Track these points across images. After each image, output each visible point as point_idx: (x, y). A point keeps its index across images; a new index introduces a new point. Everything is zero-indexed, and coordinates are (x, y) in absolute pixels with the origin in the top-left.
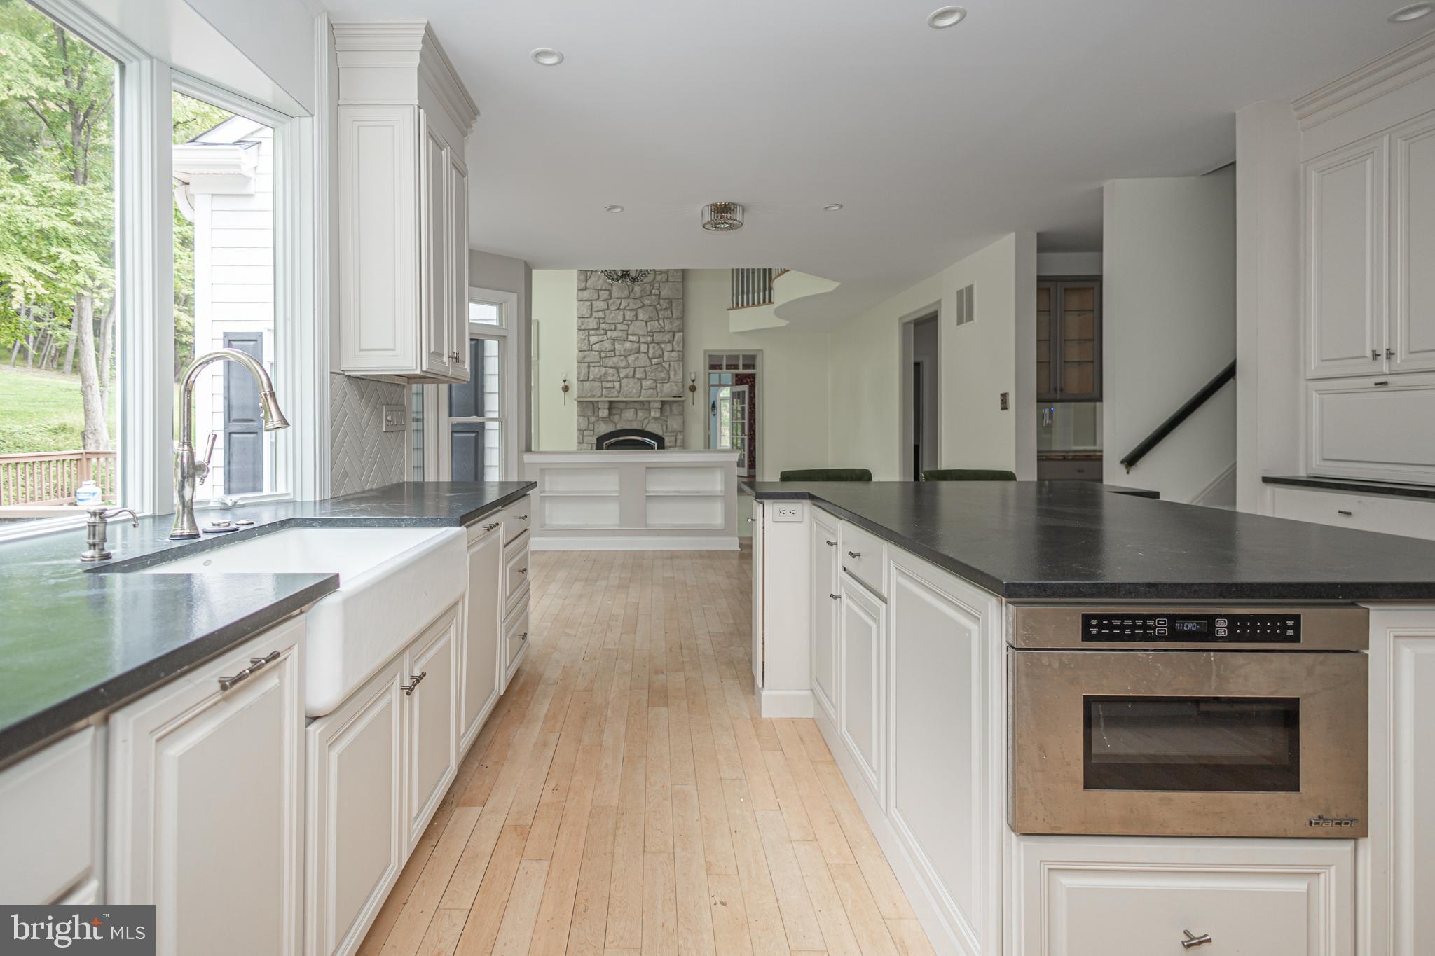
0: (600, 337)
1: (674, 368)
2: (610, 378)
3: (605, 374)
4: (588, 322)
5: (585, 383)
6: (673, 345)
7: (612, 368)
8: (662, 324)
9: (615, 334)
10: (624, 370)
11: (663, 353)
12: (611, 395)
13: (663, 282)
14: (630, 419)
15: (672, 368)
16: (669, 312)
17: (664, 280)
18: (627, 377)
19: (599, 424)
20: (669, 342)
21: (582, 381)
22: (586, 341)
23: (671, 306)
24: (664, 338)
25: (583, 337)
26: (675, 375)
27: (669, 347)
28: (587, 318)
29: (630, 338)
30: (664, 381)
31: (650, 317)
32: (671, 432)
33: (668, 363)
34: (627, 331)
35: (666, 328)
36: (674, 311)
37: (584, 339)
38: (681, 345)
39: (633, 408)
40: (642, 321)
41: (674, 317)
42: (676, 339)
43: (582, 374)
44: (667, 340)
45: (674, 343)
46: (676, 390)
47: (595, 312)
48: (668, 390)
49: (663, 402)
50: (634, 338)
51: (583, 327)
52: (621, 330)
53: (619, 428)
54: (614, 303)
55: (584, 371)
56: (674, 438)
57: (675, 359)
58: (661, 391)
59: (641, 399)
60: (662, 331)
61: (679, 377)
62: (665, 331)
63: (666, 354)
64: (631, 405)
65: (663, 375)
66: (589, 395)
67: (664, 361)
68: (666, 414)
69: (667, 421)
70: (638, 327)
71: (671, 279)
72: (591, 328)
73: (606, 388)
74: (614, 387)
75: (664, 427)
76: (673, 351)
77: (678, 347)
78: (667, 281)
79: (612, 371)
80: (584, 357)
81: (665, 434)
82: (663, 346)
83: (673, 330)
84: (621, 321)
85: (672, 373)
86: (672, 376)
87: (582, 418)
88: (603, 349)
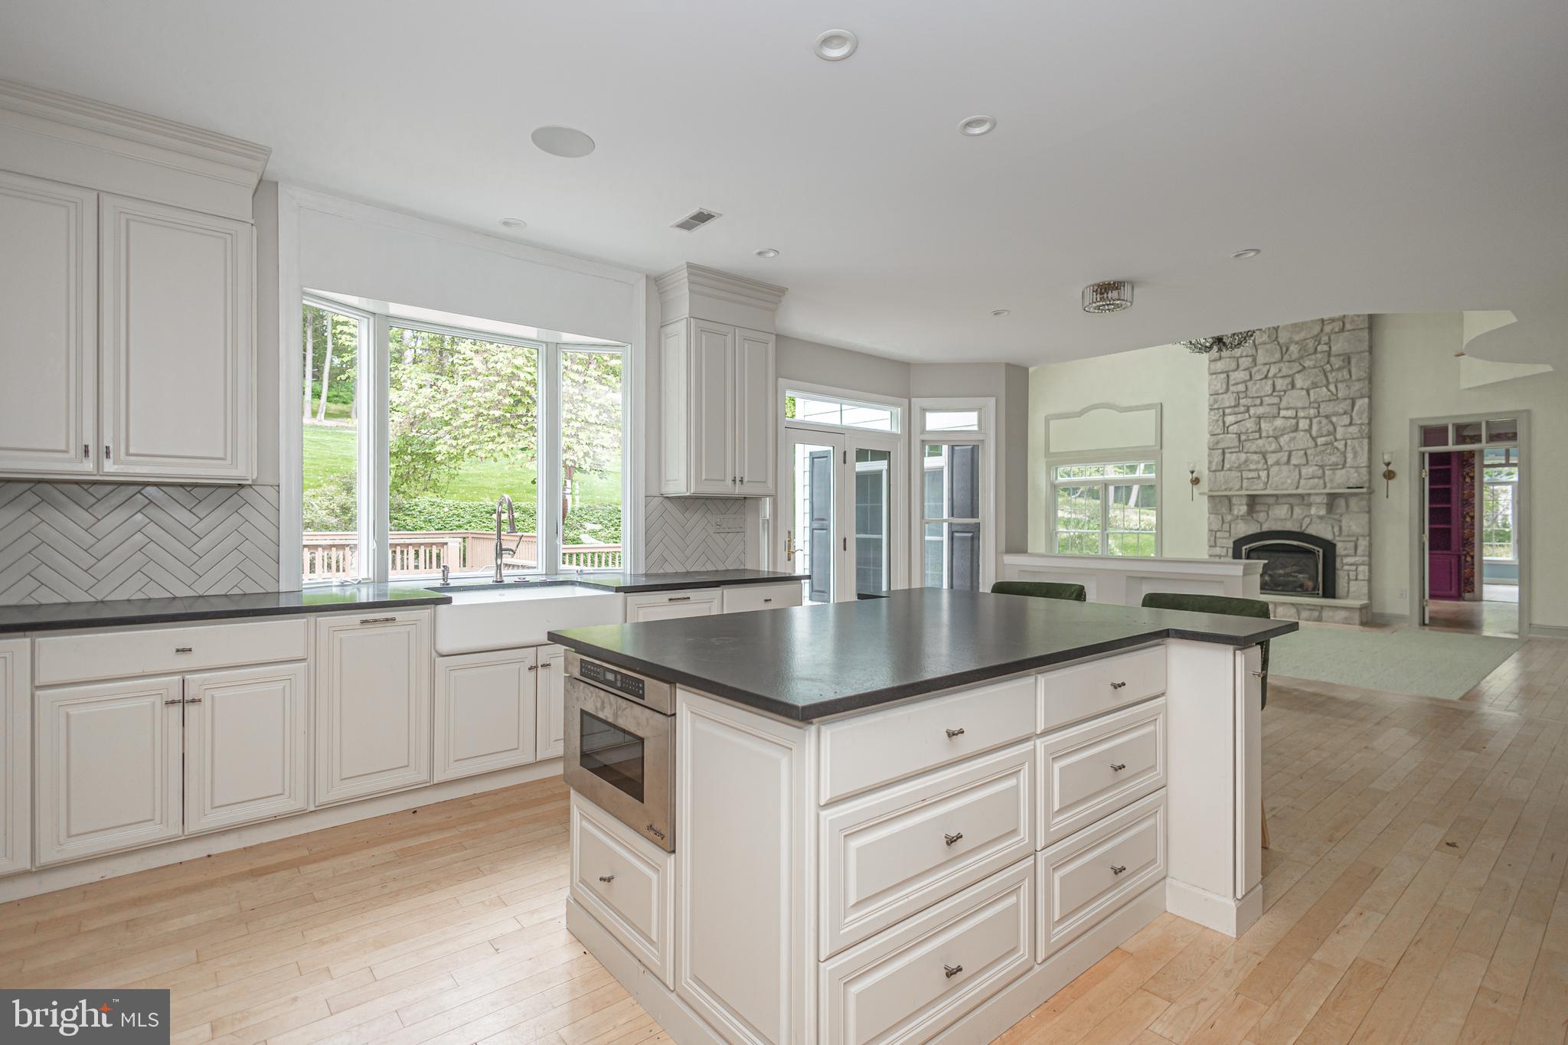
0: (1239, 416)
1: (1353, 448)
2: (1252, 467)
3: (1246, 461)
4: (1223, 399)
5: (1218, 473)
6: (1351, 417)
7: (1256, 453)
8: (1334, 390)
9: (1260, 410)
10: (1274, 455)
11: (1335, 429)
12: (1254, 487)
13: (1336, 333)
14: (1283, 517)
15: (1349, 448)
16: (1345, 373)
17: (1337, 330)
18: (1277, 463)
19: (1237, 524)
20: (1345, 413)
21: (1215, 471)
22: (1221, 423)
23: (1349, 363)
24: (1336, 409)
25: (1215, 418)
26: (1355, 456)
27: (1346, 420)
28: (1222, 394)
29: (1283, 413)
30: (1334, 467)
31: (1313, 383)
32: (1348, 536)
33: (1343, 442)
34: (1278, 404)
35: (1340, 395)
36: (1354, 370)
37: (1218, 421)
38: (1365, 415)
39: (1286, 504)
40: (1302, 389)
41: (1354, 378)
42: (1356, 408)
43: (1214, 463)
44: (1341, 411)
45: (1354, 414)
46: (1354, 478)
47: (1233, 385)
48: (1340, 480)
49: (1333, 497)
50: (1290, 413)
51: (1216, 406)
52: (1269, 405)
53: (1265, 528)
54: (1259, 371)
55: (1216, 460)
56: (1352, 544)
57: (1355, 436)
58: (1332, 481)
59: (1300, 491)
60: (1334, 398)
61: (1363, 459)
62: (1338, 398)
63: (1340, 431)
64: (1284, 500)
65: (1333, 459)
66: (1223, 488)
67: (1336, 440)
68: (1339, 511)
69: (1340, 521)
70: (1295, 398)
71: (1348, 326)
72: (1227, 405)
73: (1248, 479)
74: (1259, 477)
75: (1336, 529)
76: (1351, 424)
77: (1360, 419)
78: (1342, 330)
79: (1255, 457)
80: (1217, 443)
81: (1338, 538)
82: (1334, 419)
83: (1351, 396)
84: (1270, 392)
85: (1350, 456)
86: (1349, 460)
87: (1213, 516)
88: (1244, 431)
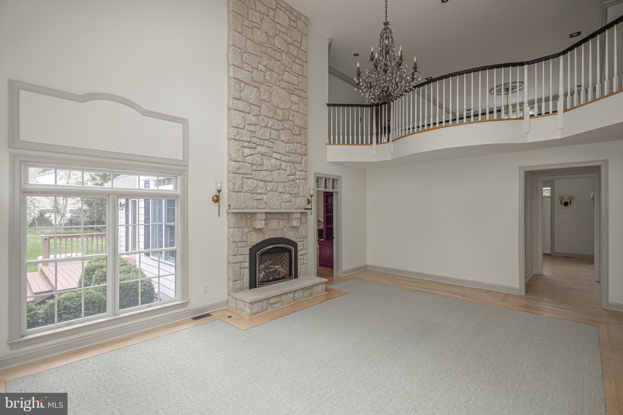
0: (252, 150)
2: (259, 191)
3: (256, 186)
4: (242, 133)
5: (239, 194)
6: (302, 166)
7: (261, 180)
8: (296, 147)
9: (263, 150)
10: (270, 184)
11: (296, 172)
12: (260, 207)
14: (275, 228)
16: (300, 138)
18: (272, 191)
19: (251, 235)
20: (300, 163)
21: (237, 192)
22: (241, 152)
23: (301, 133)
24: (297, 159)
25: (238, 147)
26: (303, 190)
27: (300, 167)
28: (241, 128)
29: (275, 155)
30: (296, 196)
32: (301, 238)
33: (299, 181)
34: (272, 148)
35: (298, 151)
36: (303, 138)
37: (239, 150)
38: (305, 166)
40: (283, 141)
41: (302, 142)
42: (303, 161)
43: (237, 185)
44: (298, 161)
45: (302, 164)
46: (303, 203)
47: (248, 124)
50: (277, 156)
51: (237, 138)
52: (267, 147)
53: (267, 237)
54: (263, 120)
55: (238, 183)
58: (295, 204)
59: (282, 211)
60: (296, 153)
63: (298, 174)
64: (275, 216)
66: (243, 206)
67: (296, 179)
69: (298, 229)
70: (279, 146)
72: (245, 139)
73: (257, 200)
74: (262, 200)
75: (297, 234)
76: (302, 170)
77: (304, 168)
79: (262, 184)
80: (239, 169)
81: (297, 240)
82: (296, 166)
83: (302, 153)
84: (268, 138)
85: (301, 189)
86: (301, 192)
87: (236, 229)
88: (255, 163)
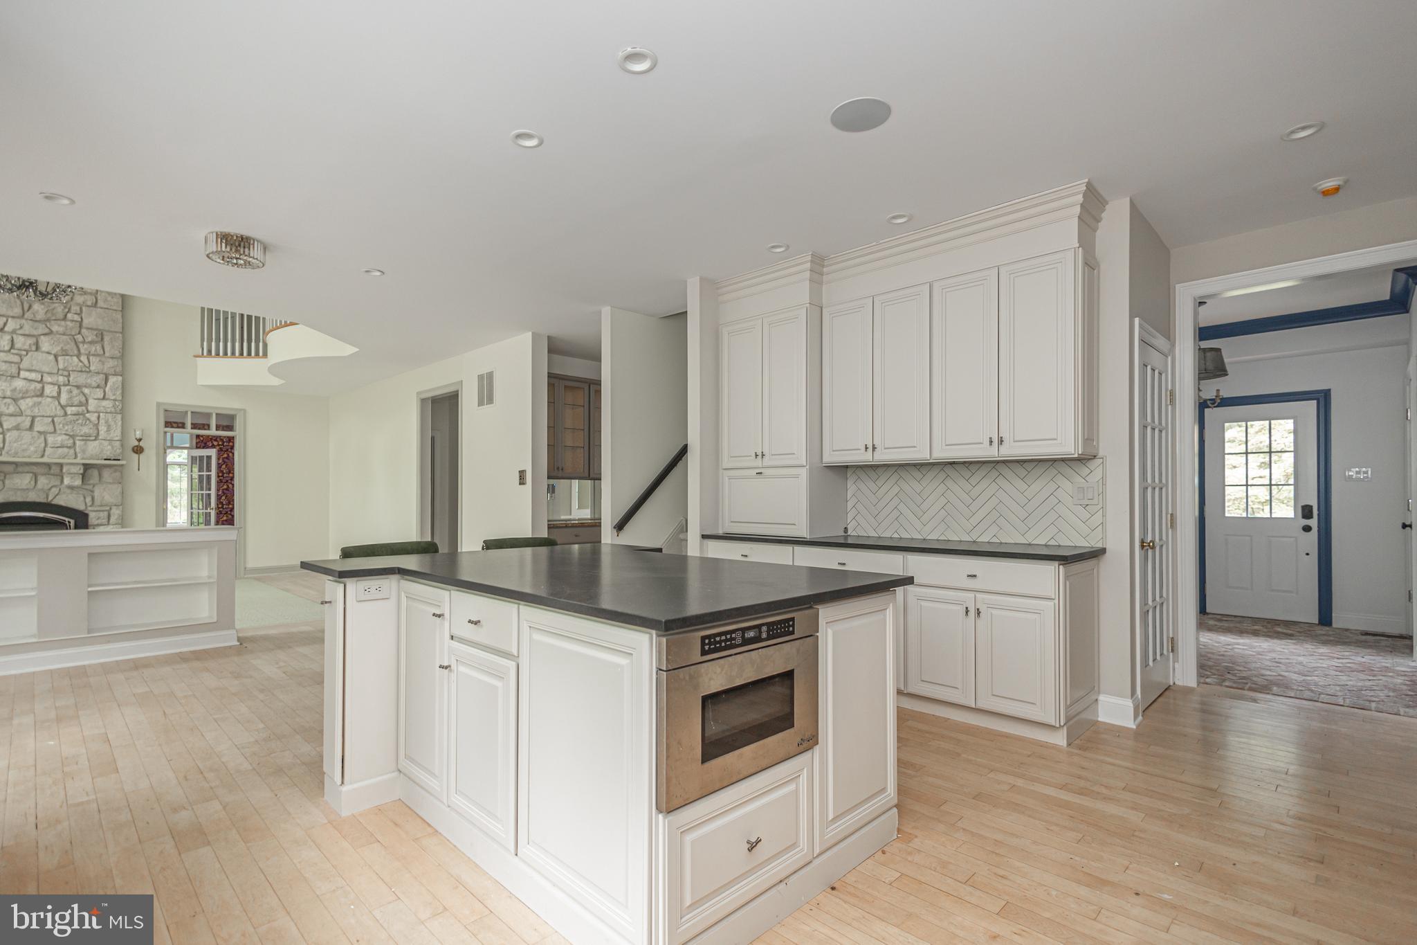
1: (107, 422)
6: (105, 392)
8: (86, 362)
10: (12, 418)
11: (87, 400)
13: (88, 306)
14: (23, 487)
15: (102, 421)
16: (99, 347)
17: (89, 303)
18: (16, 428)
20: (98, 387)
23: (102, 339)
24: (89, 381)
26: (108, 430)
27: (99, 394)
29: (25, 374)
30: (86, 438)
31: (63, 350)
32: (101, 506)
33: (96, 414)
34: (18, 363)
35: (92, 368)
36: (107, 349)
38: (119, 392)
39: (27, 473)
40: (49, 353)
41: (107, 354)
42: (109, 384)
44: (94, 384)
45: (107, 389)
46: (108, 451)
48: (94, 451)
49: (87, 467)
50: (33, 376)
56: (106, 513)
57: (109, 410)
58: (83, 451)
59: (45, 460)
60: (86, 370)
61: (116, 434)
62: (90, 371)
63: (92, 405)
64: (25, 469)
65: (85, 430)
67: (88, 412)
68: (91, 482)
69: (92, 491)
70: (40, 361)
71: (100, 303)
75: (88, 500)
76: (104, 398)
77: (114, 395)
78: (95, 305)
81: (90, 508)
82: (86, 391)
83: (105, 371)
86: (101, 433)
